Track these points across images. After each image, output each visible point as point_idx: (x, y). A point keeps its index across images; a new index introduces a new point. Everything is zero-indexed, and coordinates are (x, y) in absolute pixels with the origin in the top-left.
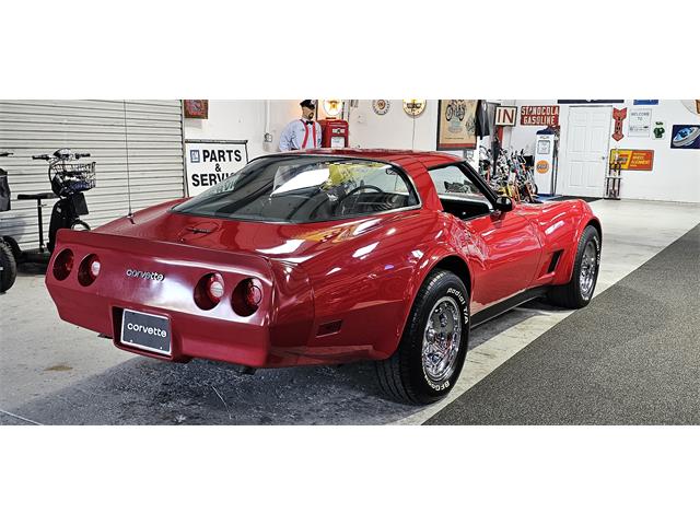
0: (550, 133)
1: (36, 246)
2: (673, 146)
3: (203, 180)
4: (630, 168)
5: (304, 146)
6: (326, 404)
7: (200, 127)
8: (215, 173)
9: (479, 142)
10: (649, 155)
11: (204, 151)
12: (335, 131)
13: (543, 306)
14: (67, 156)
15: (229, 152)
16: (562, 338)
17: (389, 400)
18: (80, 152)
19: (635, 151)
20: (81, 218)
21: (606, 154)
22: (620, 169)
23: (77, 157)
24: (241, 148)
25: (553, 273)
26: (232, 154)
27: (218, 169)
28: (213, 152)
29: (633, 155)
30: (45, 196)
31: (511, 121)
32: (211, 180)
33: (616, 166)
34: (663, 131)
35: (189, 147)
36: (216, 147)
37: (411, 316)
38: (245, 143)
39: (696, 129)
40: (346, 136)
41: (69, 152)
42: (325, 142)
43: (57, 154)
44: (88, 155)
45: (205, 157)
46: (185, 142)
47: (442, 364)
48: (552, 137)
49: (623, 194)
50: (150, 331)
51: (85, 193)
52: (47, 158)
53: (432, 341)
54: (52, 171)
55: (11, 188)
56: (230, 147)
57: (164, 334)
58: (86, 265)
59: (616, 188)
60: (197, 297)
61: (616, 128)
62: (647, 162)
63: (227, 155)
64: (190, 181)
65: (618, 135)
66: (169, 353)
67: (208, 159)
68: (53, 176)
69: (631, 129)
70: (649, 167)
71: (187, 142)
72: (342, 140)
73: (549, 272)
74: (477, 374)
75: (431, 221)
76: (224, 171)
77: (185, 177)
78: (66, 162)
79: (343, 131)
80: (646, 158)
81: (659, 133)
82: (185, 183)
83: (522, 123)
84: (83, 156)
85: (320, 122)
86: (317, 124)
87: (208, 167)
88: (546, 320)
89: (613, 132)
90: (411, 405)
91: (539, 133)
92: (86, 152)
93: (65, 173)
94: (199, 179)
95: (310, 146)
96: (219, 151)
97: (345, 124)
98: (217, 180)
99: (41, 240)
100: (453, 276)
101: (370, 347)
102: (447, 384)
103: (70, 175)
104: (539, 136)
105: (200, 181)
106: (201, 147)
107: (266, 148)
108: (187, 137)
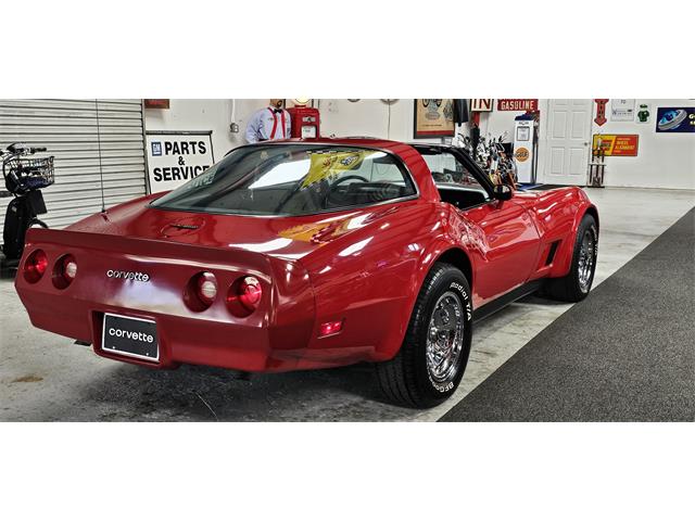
0: (530, 119)
2: (658, 130)
3: (165, 174)
4: (614, 154)
5: (272, 136)
6: (323, 410)
7: (161, 117)
8: (179, 167)
9: (458, 130)
10: (634, 140)
11: (166, 144)
12: (305, 119)
13: (540, 300)
14: (22, 150)
15: (193, 144)
16: (563, 333)
17: (390, 404)
18: (35, 146)
19: (618, 136)
20: (39, 217)
21: (589, 139)
22: (603, 155)
23: (33, 151)
24: (205, 139)
25: (551, 265)
26: (196, 146)
27: (181, 161)
28: (176, 144)
29: (616, 140)
31: (488, 107)
32: (174, 175)
33: (599, 152)
34: (648, 114)
35: (150, 139)
36: (179, 139)
37: (414, 313)
38: (210, 133)
39: (682, 111)
40: (316, 125)
41: (24, 146)
42: (295, 132)
43: (11, 149)
44: (44, 150)
45: (167, 150)
46: (145, 133)
47: (446, 364)
48: (531, 123)
49: (607, 181)
50: (135, 336)
51: (43, 190)
53: (435, 340)
54: (6, 167)
56: (188, 139)
57: (150, 339)
58: (61, 267)
59: (600, 175)
60: (187, 298)
61: (599, 112)
62: (632, 148)
63: (190, 147)
64: (152, 176)
65: (600, 120)
66: (157, 359)
67: (170, 152)
68: (7, 172)
69: (614, 113)
70: (633, 153)
71: (148, 133)
72: (313, 130)
73: (548, 264)
74: (480, 374)
75: (427, 212)
76: (187, 164)
77: (146, 172)
78: (21, 157)
79: (313, 119)
80: (630, 144)
81: (643, 116)
82: (147, 179)
83: (499, 108)
84: (39, 150)
85: (288, 110)
86: (286, 113)
87: (171, 161)
88: (545, 315)
89: (595, 117)
90: (413, 408)
91: (518, 118)
92: (41, 146)
93: (20, 169)
94: (162, 173)
95: (279, 135)
96: (182, 143)
97: (316, 112)
98: (181, 174)
100: (455, 269)
101: (373, 348)
102: (451, 385)
103: (27, 170)
104: (517, 122)
105: (163, 175)
106: (163, 139)
107: (232, 139)
108: (147, 129)
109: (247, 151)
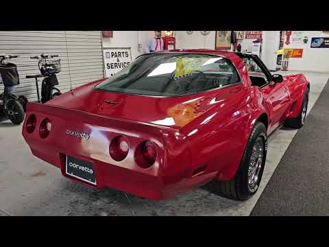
0: (258, 42)
1: (36, 99)
2: (311, 47)
4: (292, 57)
5: (156, 50)
7: (109, 41)
8: (117, 63)
10: (301, 51)
11: (112, 53)
12: (170, 42)
14: (47, 56)
18: (53, 54)
20: (55, 86)
22: (288, 57)
23: (52, 57)
24: (128, 50)
26: (124, 54)
27: (118, 61)
28: (116, 53)
29: (293, 51)
30: (38, 76)
31: (241, 37)
32: (115, 66)
33: (286, 56)
34: (308, 40)
35: (105, 51)
36: (117, 51)
38: (130, 48)
39: (322, 39)
40: (174, 44)
42: (165, 48)
43: (42, 56)
44: (57, 56)
45: (112, 55)
48: (259, 44)
49: (289, 68)
50: (83, 168)
51: (56, 74)
52: (38, 58)
54: (40, 64)
55: (19, 73)
56: (123, 50)
57: (91, 171)
58: (44, 124)
59: (286, 66)
60: (111, 151)
61: (287, 39)
62: (300, 54)
63: (122, 54)
64: (106, 66)
66: (95, 184)
67: (114, 56)
68: (40, 67)
69: (293, 40)
70: (300, 56)
71: (104, 48)
72: (173, 46)
73: (290, 112)
76: (121, 62)
77: (103, 65)
78: (47, 60)
79: (173, 42)
80: (299, 52)
81: (306, 41)
82: (104, 68)
83: (246, 38)
84: (55, 56)
85: (163, 38)
87: (113, 60)
89: (285, 41)
92: (56, 54)
93: (46, 65)
95: (159, 49)
96: (119, 53)
97: (174, 39)
98: (118, 66)
99: (38, 97)
103: (49, 66)
104: (254, 43)
105: (110, 66)
106: (110, 51)
107: (139, 51)
108: (104, 46)
109: (146, 57)
